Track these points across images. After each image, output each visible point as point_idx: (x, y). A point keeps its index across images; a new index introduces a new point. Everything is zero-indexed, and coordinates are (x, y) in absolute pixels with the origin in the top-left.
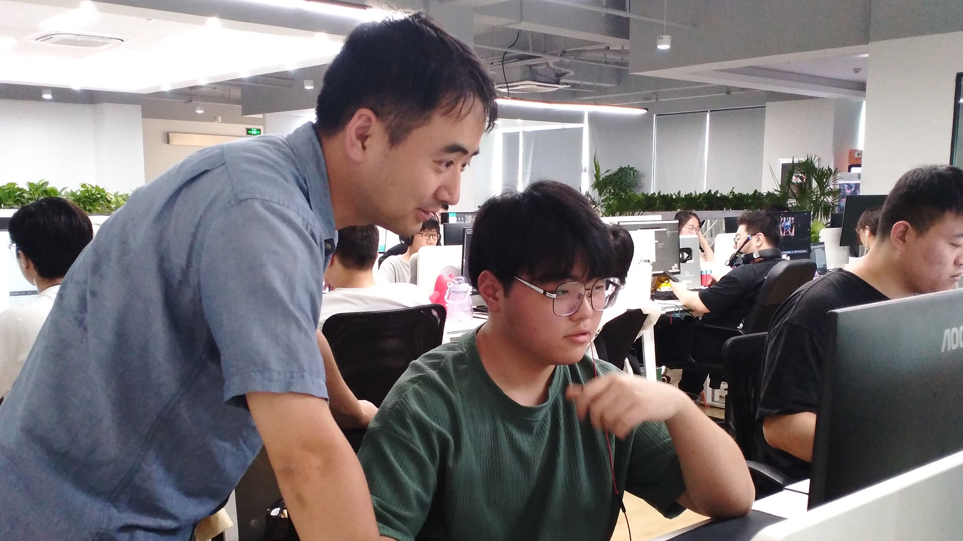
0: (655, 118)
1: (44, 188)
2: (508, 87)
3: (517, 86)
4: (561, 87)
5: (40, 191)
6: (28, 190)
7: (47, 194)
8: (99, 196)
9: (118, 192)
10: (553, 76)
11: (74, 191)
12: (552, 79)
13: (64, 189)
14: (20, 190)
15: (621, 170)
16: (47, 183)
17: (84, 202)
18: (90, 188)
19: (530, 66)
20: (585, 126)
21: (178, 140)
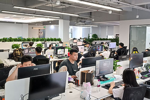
0: (100, 27)
2: (77, 23)
20: (91, 27)
21: (34, 28)
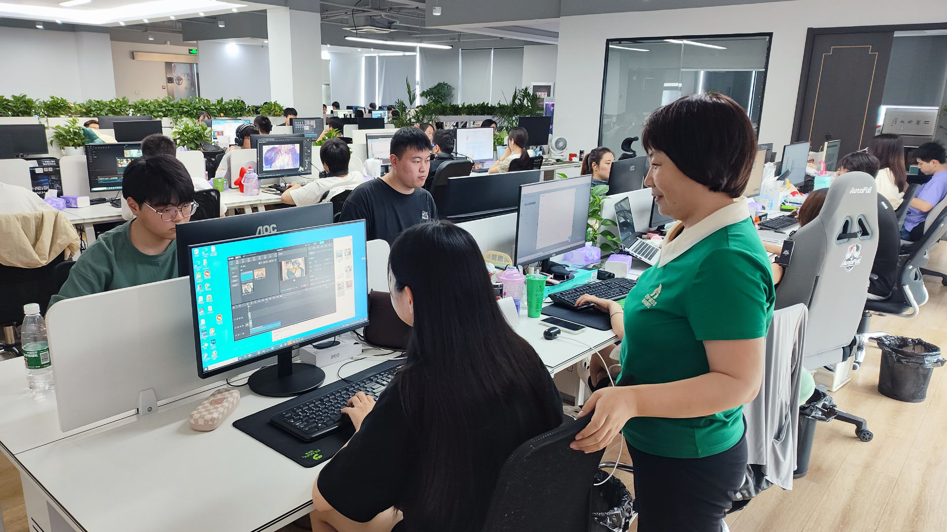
0: (460, 51)
1: (23, 99)
2: (356, 29)
3: (363, 29)
4: (392, 30)
5: (21, 101)
6: (13, 100)
7: (25, 103)
8: (62, 105)
9: (76, 102)
10: (387, 24)
11: (46, 101)
12: (385, 25)
13: (37, 100)
14: (6, 100)
15: (439, 84)
16: (25, 96)
17: (53, 109)
18: (56, 100)
19: (370, 16)
20: (418, 54)
21: (140, 57)
